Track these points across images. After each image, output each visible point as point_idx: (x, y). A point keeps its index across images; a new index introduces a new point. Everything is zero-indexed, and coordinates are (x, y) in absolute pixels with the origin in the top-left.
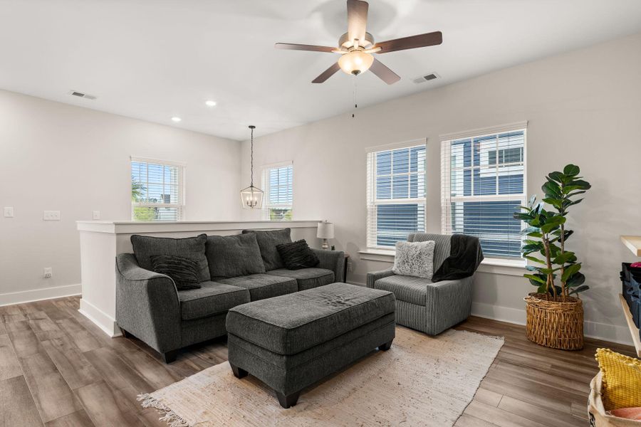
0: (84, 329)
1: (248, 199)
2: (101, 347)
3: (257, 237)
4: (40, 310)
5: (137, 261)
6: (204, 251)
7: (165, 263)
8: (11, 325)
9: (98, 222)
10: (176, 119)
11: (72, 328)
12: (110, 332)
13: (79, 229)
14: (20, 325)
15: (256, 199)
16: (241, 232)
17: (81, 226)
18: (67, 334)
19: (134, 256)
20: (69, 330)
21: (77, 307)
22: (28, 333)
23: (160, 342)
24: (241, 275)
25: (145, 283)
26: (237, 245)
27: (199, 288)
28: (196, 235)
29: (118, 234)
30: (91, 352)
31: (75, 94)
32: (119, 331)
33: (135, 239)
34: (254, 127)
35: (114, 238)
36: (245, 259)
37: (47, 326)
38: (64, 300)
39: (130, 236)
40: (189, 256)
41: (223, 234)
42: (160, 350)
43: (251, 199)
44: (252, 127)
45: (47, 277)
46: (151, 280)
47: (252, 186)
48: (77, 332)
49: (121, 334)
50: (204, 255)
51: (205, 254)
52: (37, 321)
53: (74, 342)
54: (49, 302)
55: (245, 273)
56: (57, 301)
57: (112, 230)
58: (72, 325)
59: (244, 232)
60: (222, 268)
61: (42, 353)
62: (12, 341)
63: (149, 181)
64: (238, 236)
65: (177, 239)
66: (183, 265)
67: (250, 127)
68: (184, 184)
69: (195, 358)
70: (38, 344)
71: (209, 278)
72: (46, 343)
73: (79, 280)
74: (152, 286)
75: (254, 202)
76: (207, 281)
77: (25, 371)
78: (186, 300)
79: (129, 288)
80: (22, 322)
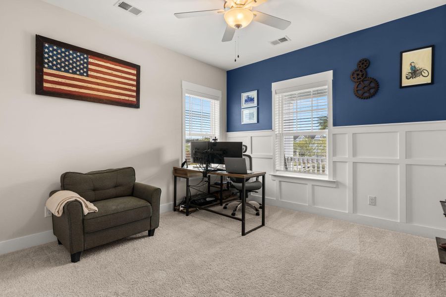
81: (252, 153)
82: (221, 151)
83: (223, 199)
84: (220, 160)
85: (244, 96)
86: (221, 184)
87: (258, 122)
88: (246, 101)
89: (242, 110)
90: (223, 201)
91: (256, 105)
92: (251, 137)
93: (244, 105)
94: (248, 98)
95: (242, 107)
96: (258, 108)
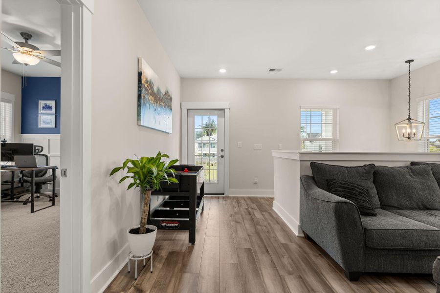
0: (278, 223)
1: (404, 131)
2: (292, 243)
3: (432, 169)
4: (253, 203)
5: (316, 182)
6: (372, 179)
7: (341, 187)
8: (242, 209)
9: (280, 151)
10: (334, 72)
11: (271, 221)
12: (296, 232)
13: (273, 155)
14: (245, 210)
15: (414, 131)
16: (409, 163)
17: (275, 154)
18: (269, 224)
19: (313, 178)
20: (270, 221)
21: (271, 205)
22: (249, 217)
23: (345, 261)
24: (416, 209)
25: (332, 205)
26: (408, 176)
27: (375, 215)
28: (362, 164)
29: (301, 161)
30: (286, 244)
31: (271, 70)
32: (302, 232)
33: (313, 165)
34: (413, 61)
35: (299, 164)
36: (420, 193)
37: (258, 215)
38: (263, 198)
39: (309, 163)
40: (359, 184)
41: (390, 165)
42: (345, 267)
43: (409, 131)
44: (409, 61)
45: (256, 183)
46: (338, 203)
47: (409, 119)
48: (275, 224)
49: (303, 235)
50: (372, 184)
51: (374, 182)
52: (253, 210)
53: (274, 232)
54: (256, 198)
55: (421, 207)
56: (261, 198)
57: (298, 157)
58: (271, 218)
59: (413, 164)
60: (393, 199)
61: (257, 233)
62: (243, 220)
63: (312, 122)
64: (407, 167)
65: (347, 167)
66: (357, 191)
67: (406, 62)
68: (338, 122)
69: (377, 286)
70: (255, 227)
71: (379, 206)
72: (259, 227)
73: (273, 188)
74: (339, 210)
75: (413, 134)
76: (378, 208)
77: (252, 246)
78: (369, 228)
79: (316, 205)
80: (246, 209)
81: (49, 153)
82: (11, 150)
83: (15, 195)
84: (10, 158)
85: (42, 103)
86: (13, 182)
87: (56, 127)
88: (43, 108)
89: (39, 115)
90: (14, 196)
91: (54, 113)
92: (49, 139)
93: (41, 111)
94: (46, 105)
95: (39, 113)
96: (56, 116)
